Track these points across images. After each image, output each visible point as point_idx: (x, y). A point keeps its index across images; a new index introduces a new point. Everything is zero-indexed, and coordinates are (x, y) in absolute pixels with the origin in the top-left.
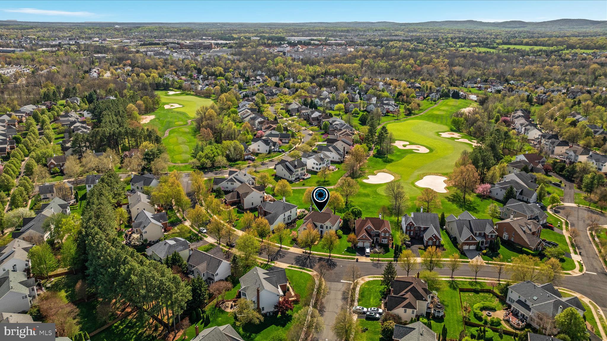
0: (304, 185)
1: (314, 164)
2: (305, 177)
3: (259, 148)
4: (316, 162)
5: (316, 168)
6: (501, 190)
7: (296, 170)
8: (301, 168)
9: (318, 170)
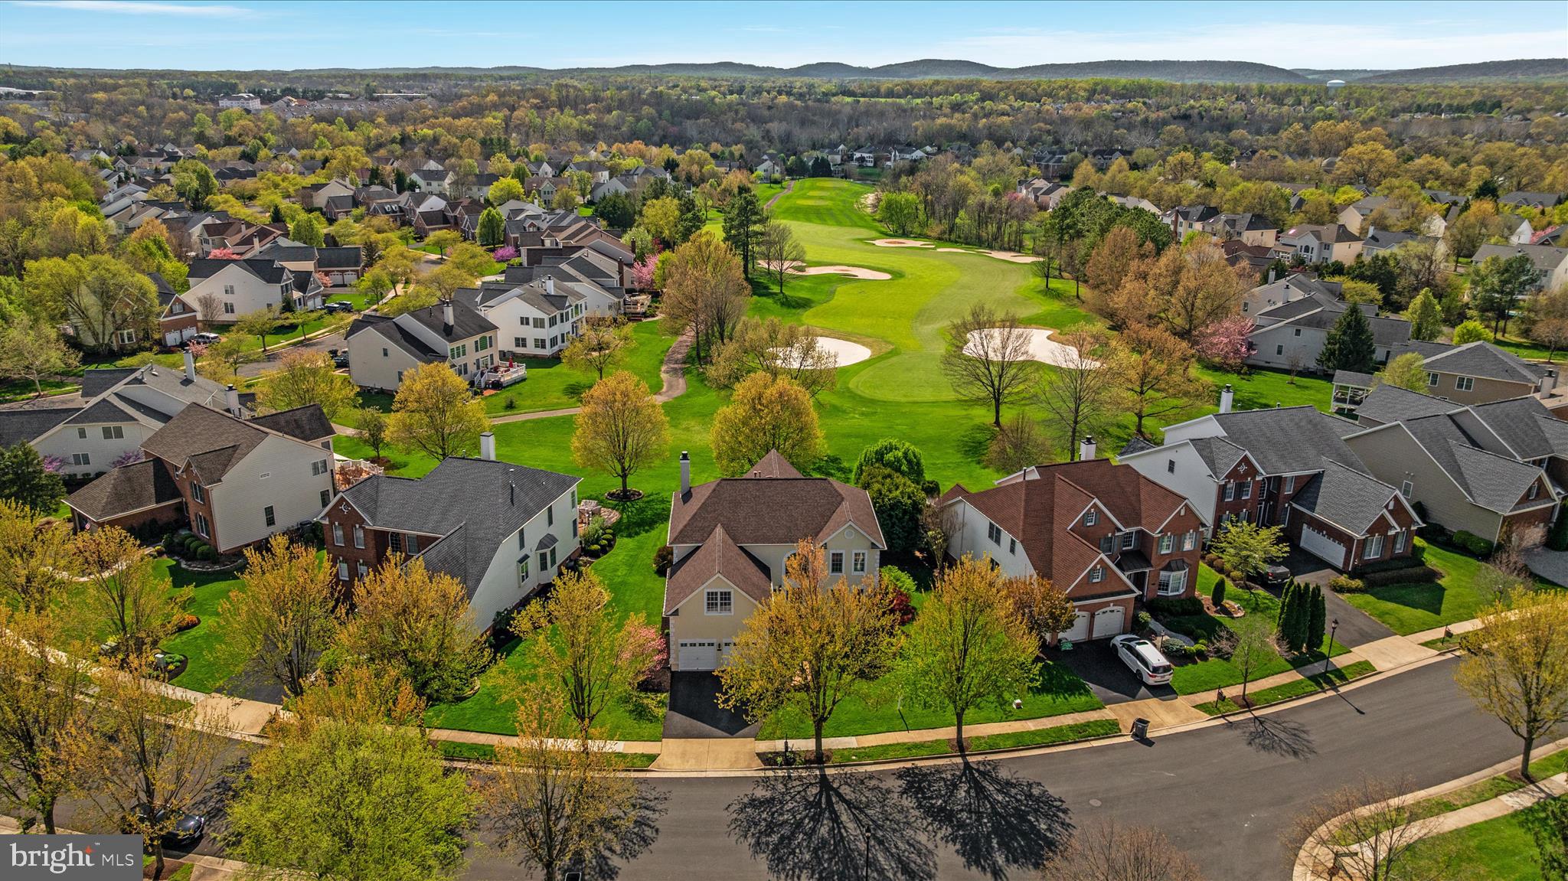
0: (510, 406)
1: (525, 321)
2: (506, 378)
3: (229, 299)
4: (533, 313)
5: (536, 340)
6: (1298, 332)
7: (455, 345)
8: (477, 338)
9: (544, 347)
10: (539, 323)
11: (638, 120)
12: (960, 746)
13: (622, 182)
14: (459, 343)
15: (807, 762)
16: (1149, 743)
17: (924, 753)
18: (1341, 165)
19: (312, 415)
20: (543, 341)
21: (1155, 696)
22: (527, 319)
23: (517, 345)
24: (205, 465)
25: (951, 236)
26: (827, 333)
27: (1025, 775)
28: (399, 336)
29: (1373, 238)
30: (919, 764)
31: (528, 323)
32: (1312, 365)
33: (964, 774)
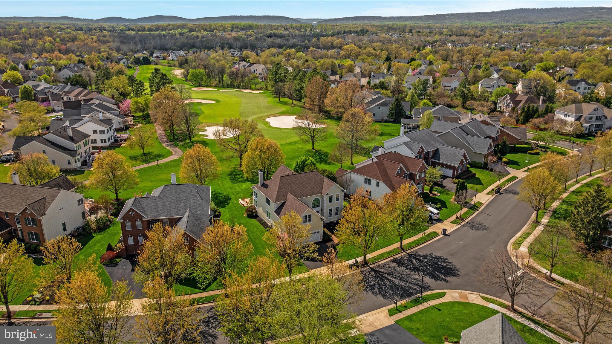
4: (99, 128)
5: (101, 140)
6: (379, 108)
7: (77, 145)
8: (84, 141)
9: (105, 142)
10: (102, 132)
11: (45, 43)
12: (402, 249)
13: (70, 70)
14: (78, 144)
15: (363, 265)
16: (448, 235)
17: (394, 253)
18: (342, 53)
19: (63, 180)
20: (105, 140)
21: (438, 222)
22: (96, 131)
23: (102, 142)
24: (35, 208)
25: (221, 85)
26: (214, 125)
27: (426, 252)
28: (49, 144)
29: (373, 76)
30: (395, 257)
31: (97, 133)
32: (386, 118)
33: (410, 257)
